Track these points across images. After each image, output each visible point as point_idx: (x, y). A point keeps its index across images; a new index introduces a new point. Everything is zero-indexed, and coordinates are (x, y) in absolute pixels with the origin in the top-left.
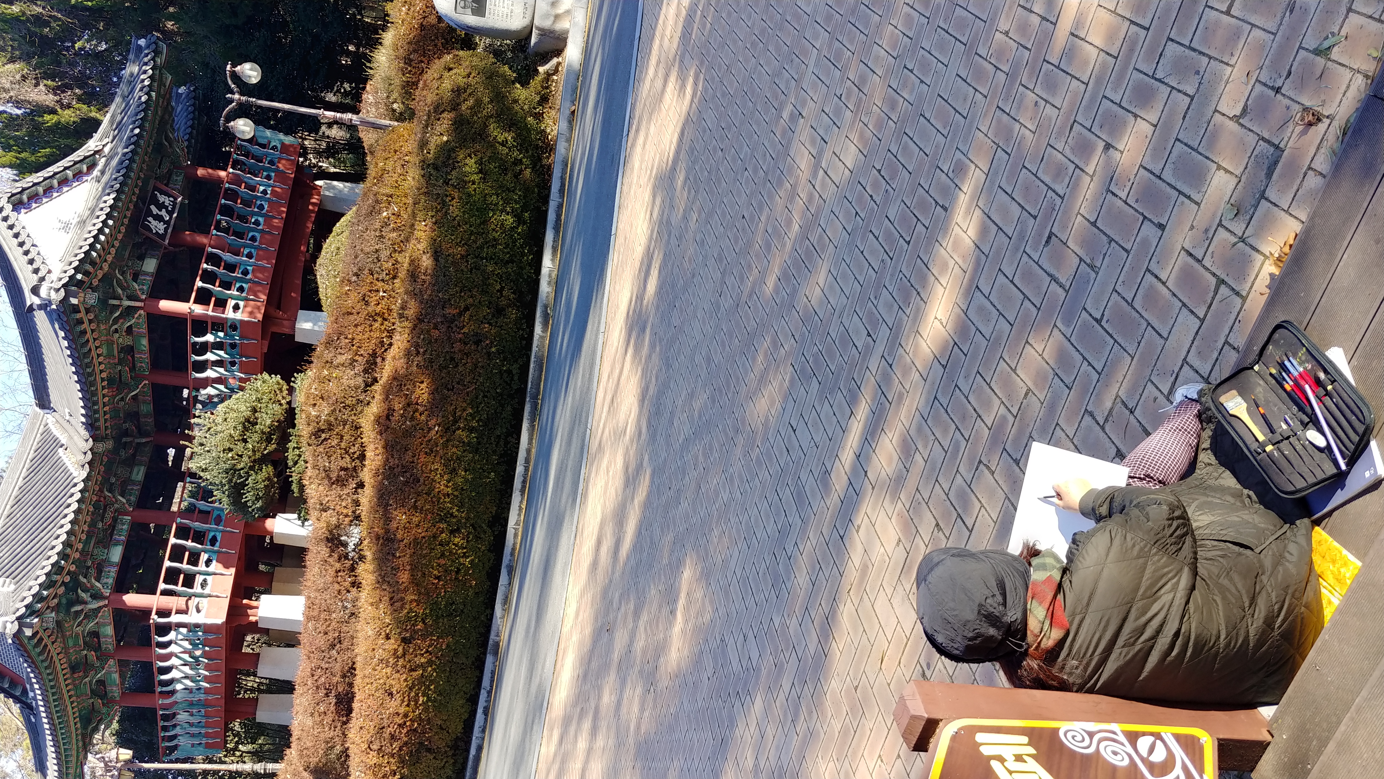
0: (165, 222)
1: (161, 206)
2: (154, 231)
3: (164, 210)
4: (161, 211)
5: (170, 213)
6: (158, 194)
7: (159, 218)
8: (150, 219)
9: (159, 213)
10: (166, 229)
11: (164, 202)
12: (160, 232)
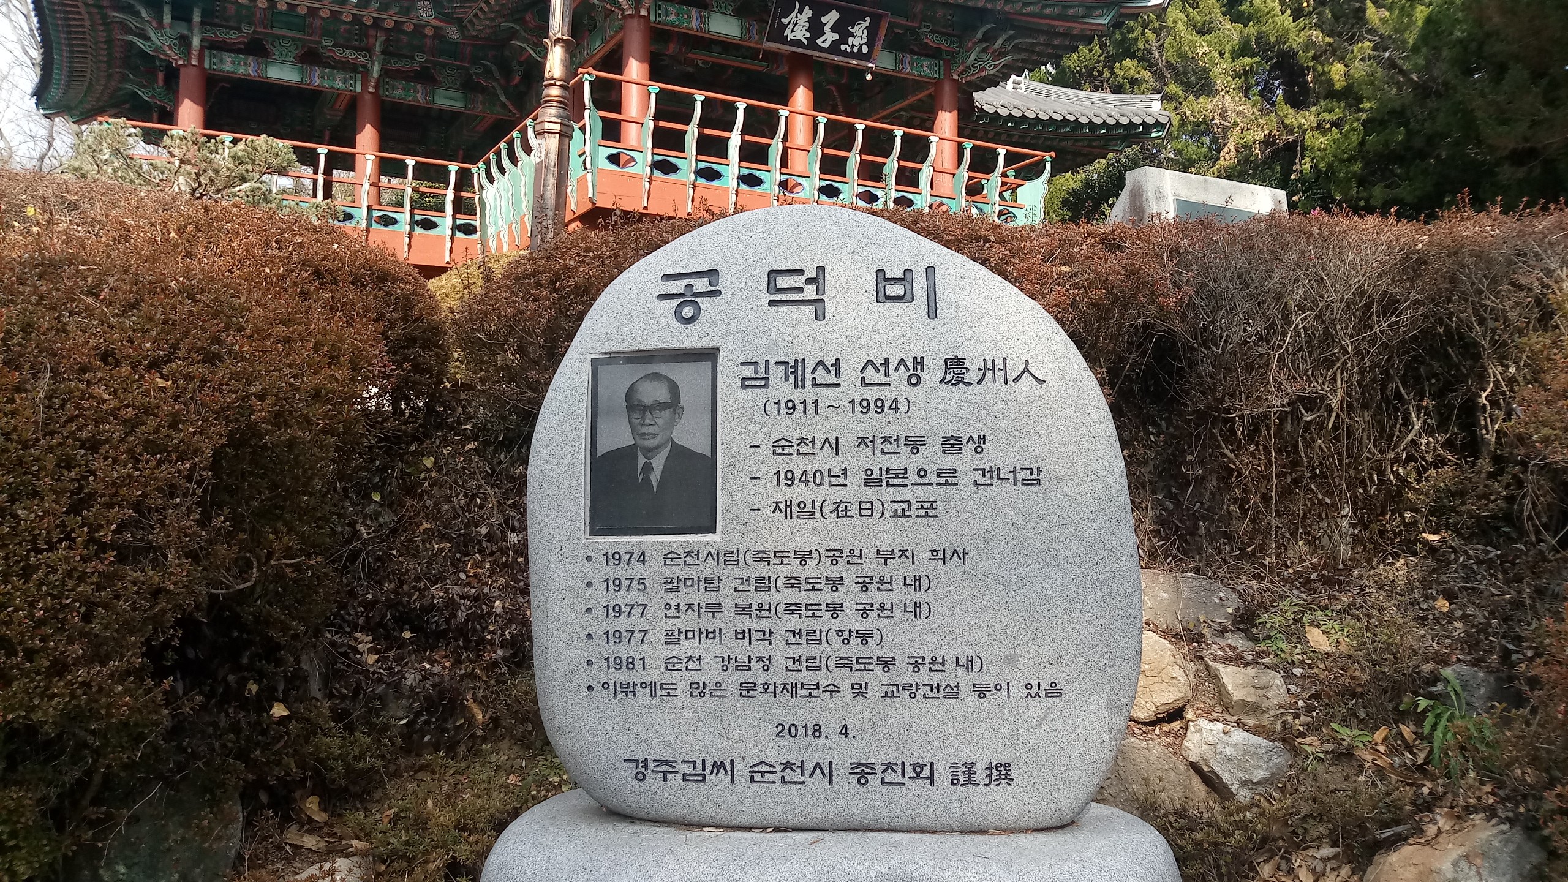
0: (812, 41)
1: (843, 29)
2: (785, 21)
3: (836, 36)
4: (833, 29)
5: (834, 47)
6: (866, 24)
7: (816, 28)
8: (808, 12)
9: (827, 28)
10: (797, 43)
11: (853, 36)
12: (788, 32)
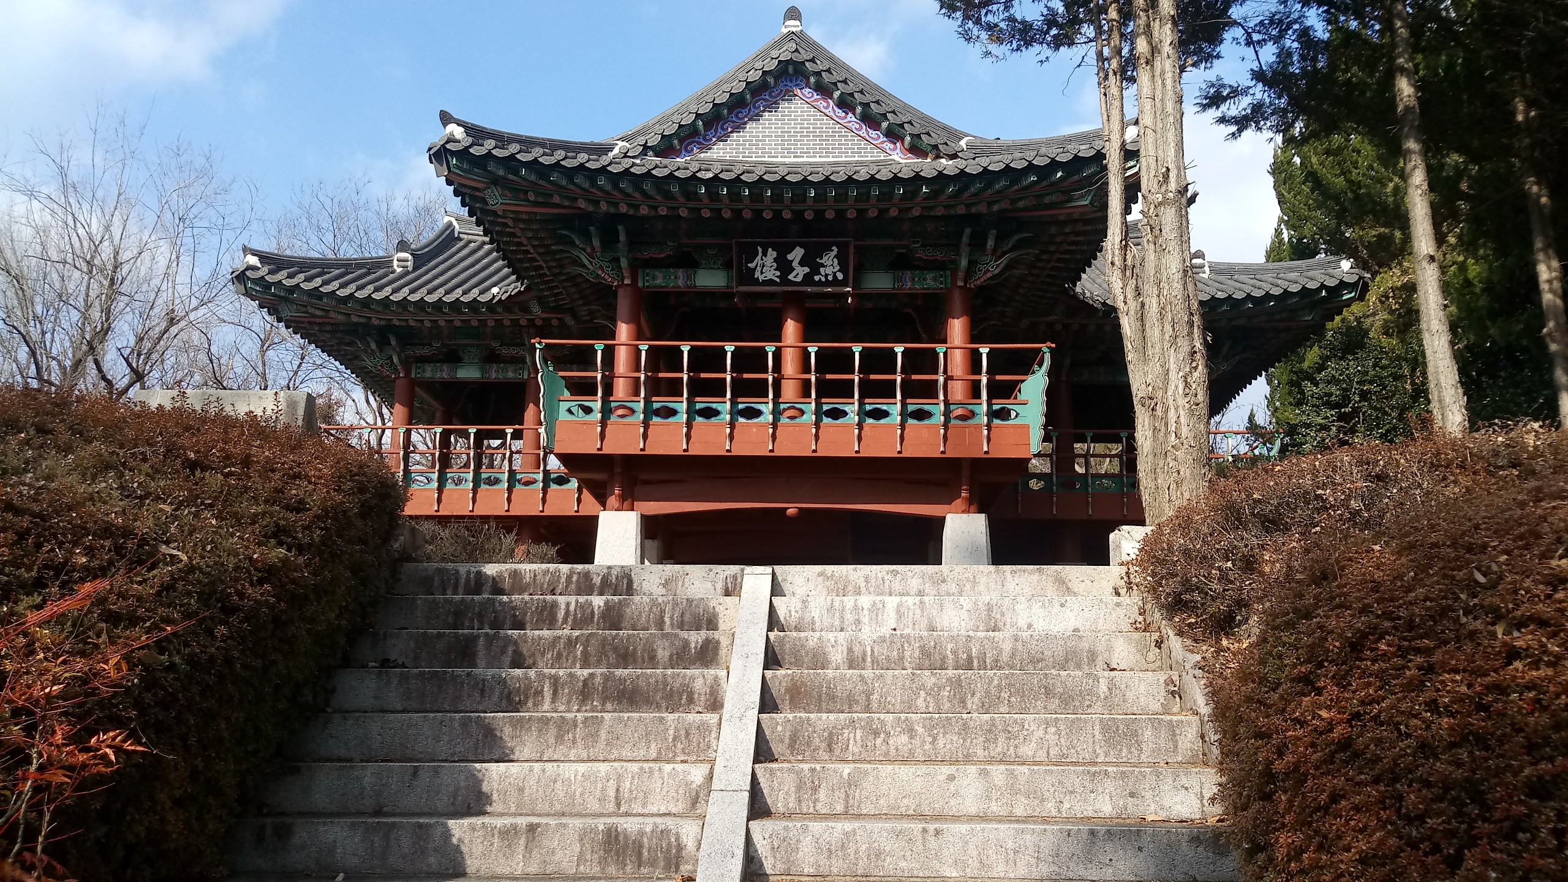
0: (784, 278)
1: (811, 262)
2: (751, 266)
3: (807, 270)
5: (808, 279)
6: (834, 253)
8: (772, 254)
9: (795, 264)
11: (823, 266)
